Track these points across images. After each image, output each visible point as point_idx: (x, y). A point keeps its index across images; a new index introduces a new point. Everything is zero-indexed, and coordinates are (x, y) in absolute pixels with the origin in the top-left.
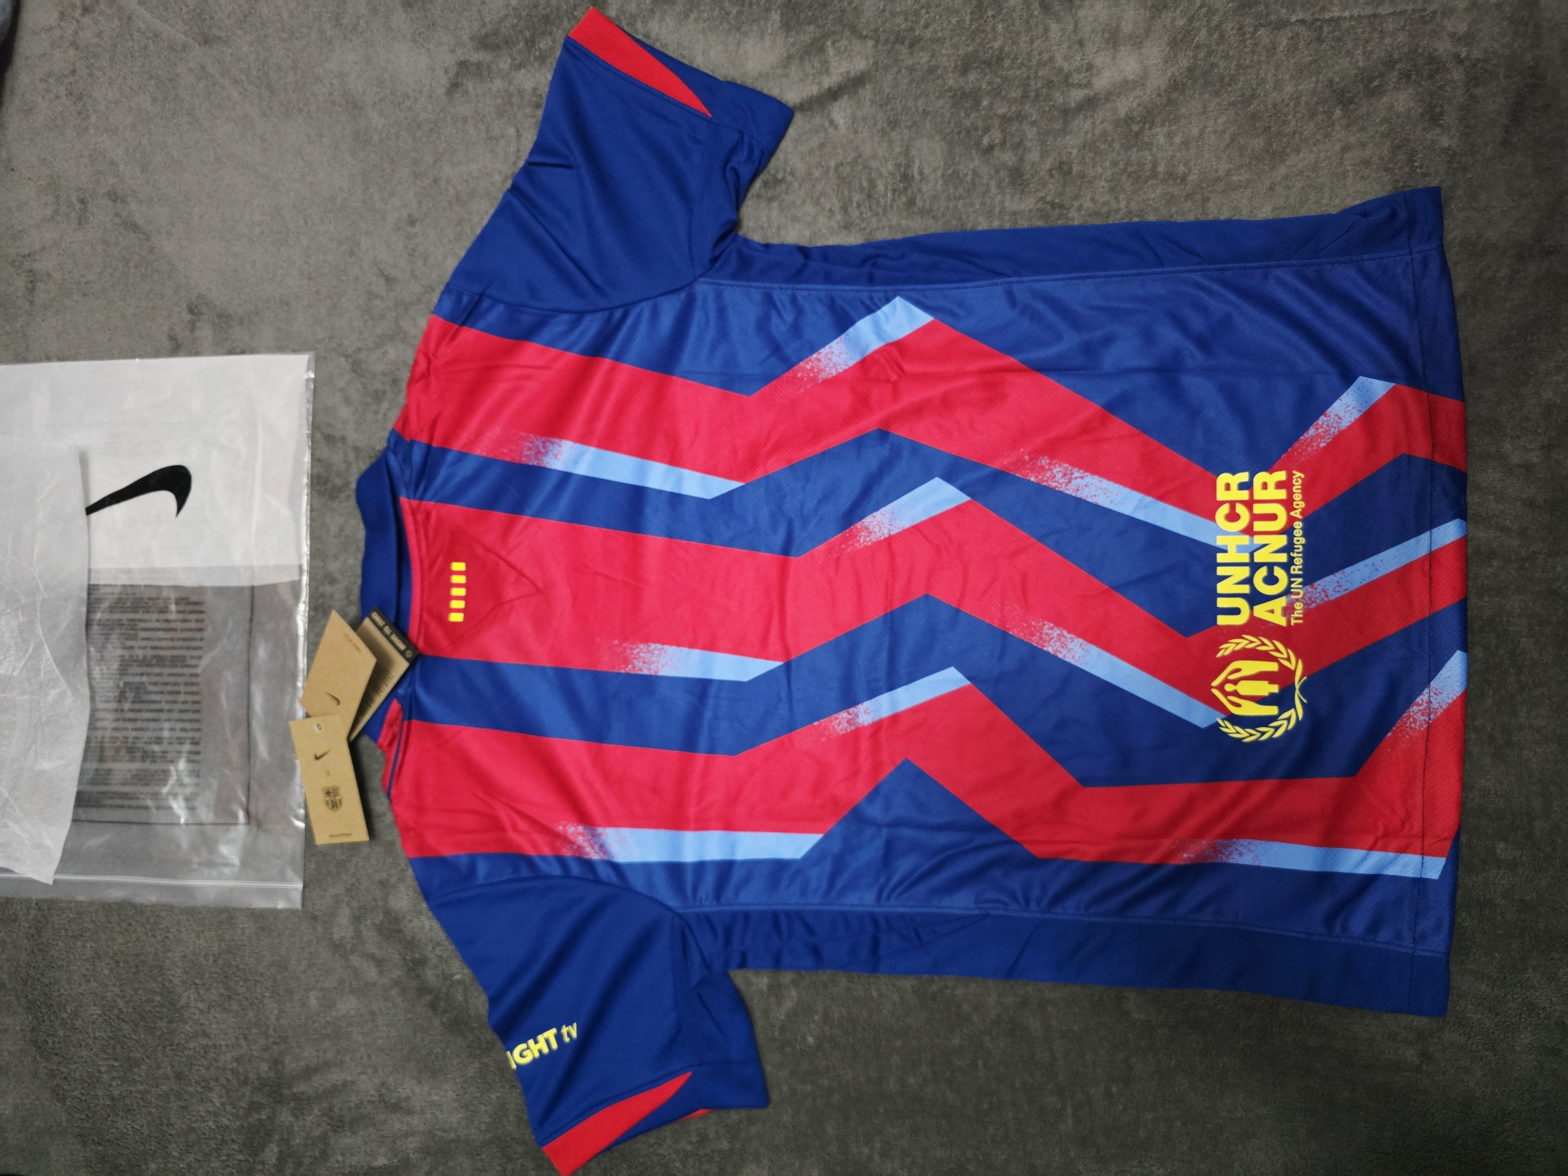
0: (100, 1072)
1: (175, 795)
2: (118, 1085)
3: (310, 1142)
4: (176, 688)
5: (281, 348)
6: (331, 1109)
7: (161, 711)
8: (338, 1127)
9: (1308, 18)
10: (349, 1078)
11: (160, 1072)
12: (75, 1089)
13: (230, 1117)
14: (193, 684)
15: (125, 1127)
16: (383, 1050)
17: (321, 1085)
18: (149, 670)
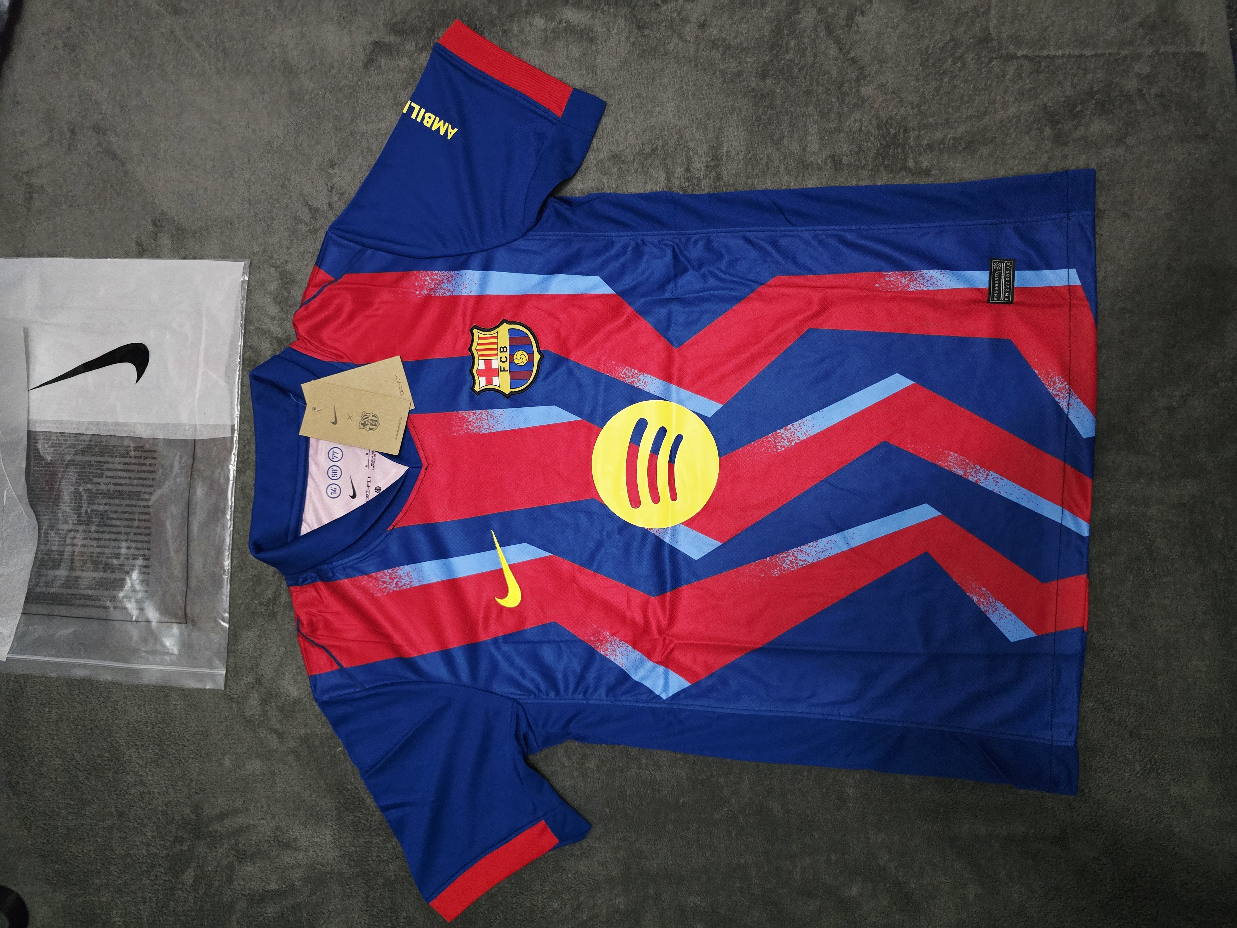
0: (59, 808)
1: (129, 598)
2: (73, 819)
3: (219, 869)
4: (131, 517)
5: (224, 257)
6: (237, 844)
7: (120, 533)
8: (242, 859)
9: (1031, 54)
10: (252, 822)
11: (107, 810)
12: (39, 820)
13: (159, 847)
14: (145, 514)
15: (77, 852)
16: (280, 801)
17: (230, 826)
18: (112, 501)
